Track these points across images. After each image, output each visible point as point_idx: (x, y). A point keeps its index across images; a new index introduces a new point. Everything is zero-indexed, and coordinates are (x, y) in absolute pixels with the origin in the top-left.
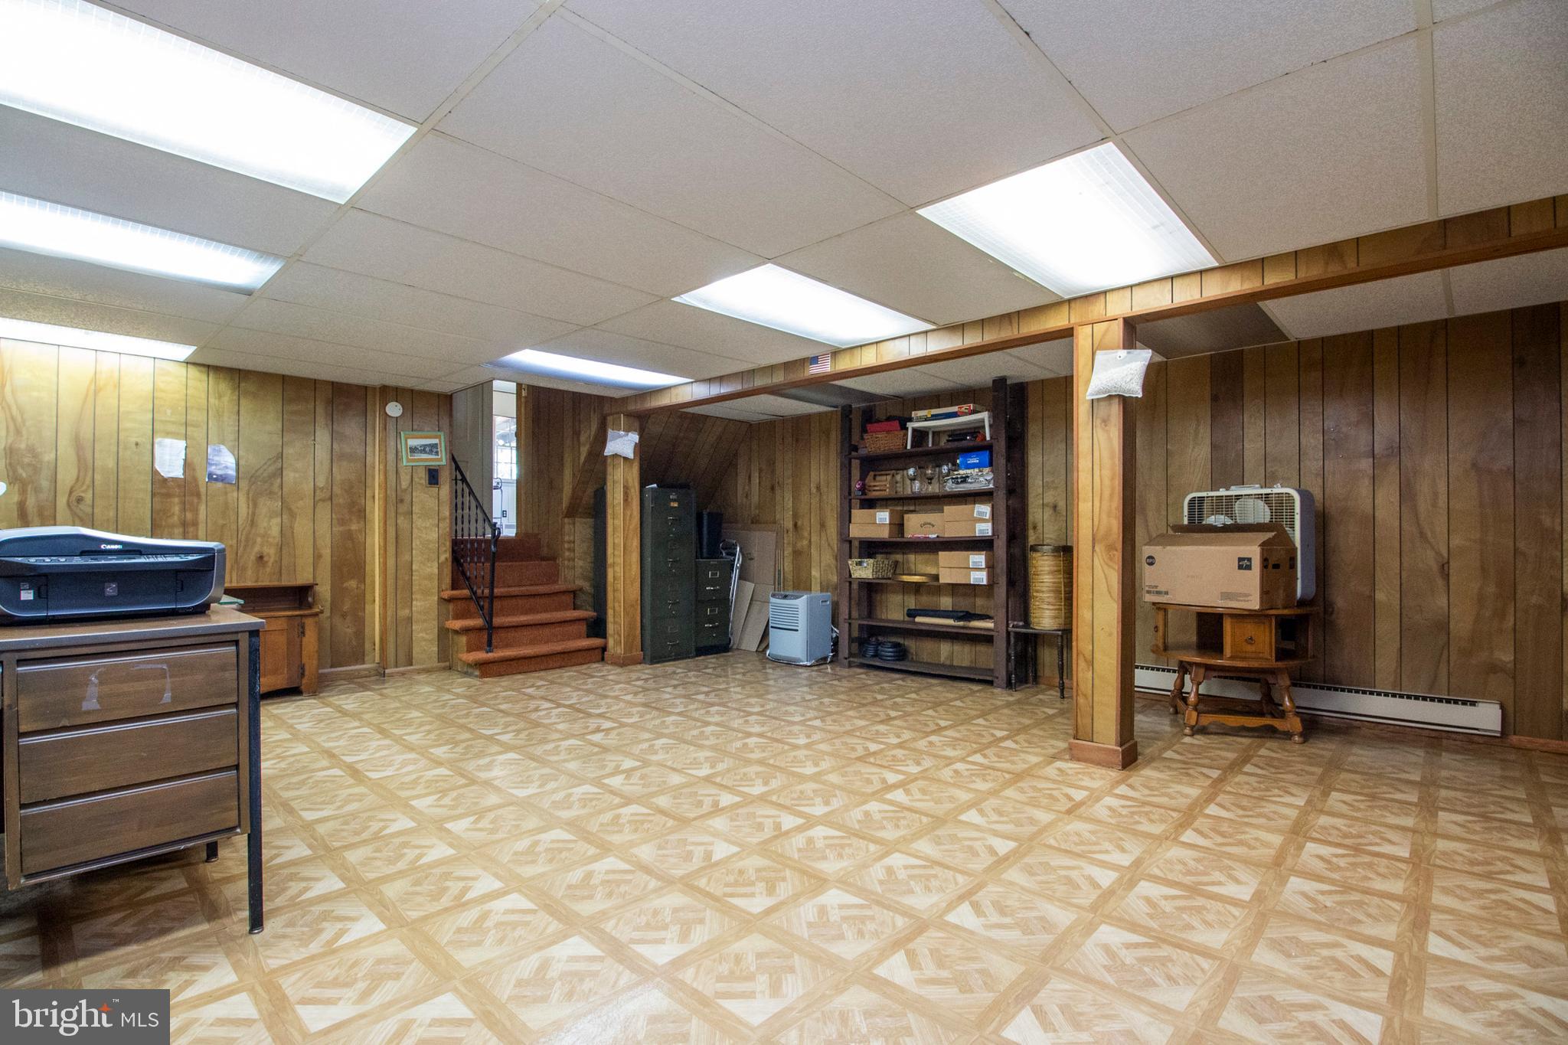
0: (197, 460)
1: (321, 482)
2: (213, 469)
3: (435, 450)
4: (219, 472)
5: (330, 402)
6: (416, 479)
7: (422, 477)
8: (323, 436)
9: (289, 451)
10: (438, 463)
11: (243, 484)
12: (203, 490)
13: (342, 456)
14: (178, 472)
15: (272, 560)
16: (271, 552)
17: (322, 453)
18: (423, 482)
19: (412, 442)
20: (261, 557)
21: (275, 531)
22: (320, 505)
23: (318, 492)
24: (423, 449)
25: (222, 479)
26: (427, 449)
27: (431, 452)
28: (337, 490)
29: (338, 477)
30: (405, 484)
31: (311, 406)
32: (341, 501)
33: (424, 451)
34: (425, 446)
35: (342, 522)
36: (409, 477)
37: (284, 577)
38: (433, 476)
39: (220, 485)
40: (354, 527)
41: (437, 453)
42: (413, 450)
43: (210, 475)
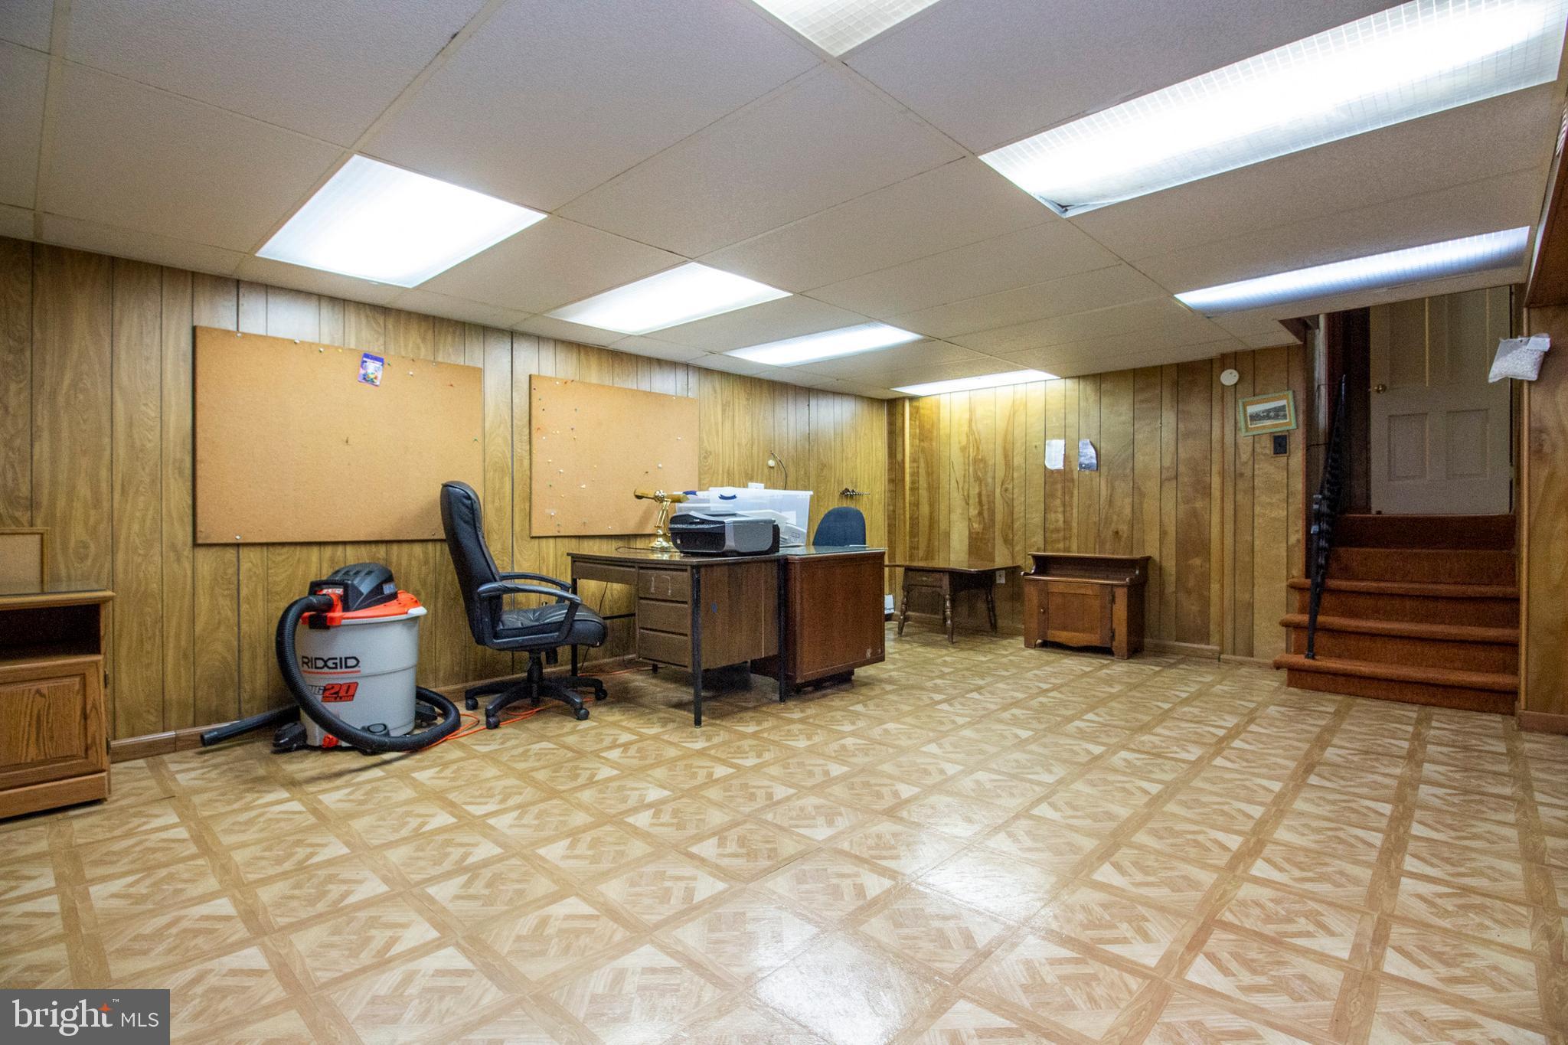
0: (1073, 453)
1: (1167, 461)
2: (1082, 459)
3: (1282, 413)
4: (1087, 462)
5: (1176, 384)
6: (1258, 450)
7: (1268, 446)
8: (1169, 417)
9: (1139, 437)
10: (1288, 428)
11: (1104, 469)
12: (1076, 476)
13: (1188, 435)
14: (1060, 466)
15: (1125, 536)
16: (1124, 528)
17: (1168, 434)
18: (1267, 451)
19: (1252, 409)
20: (1117, 533)
21: (1128, 511)
22: (1166, 484)
23: (1164, 471)
24: (1267, 415)
25: (1088, 467)
26: (1272, 414)
27: (1277, 417)
28: (1182, 469)
29: (1182, 454)
30: (1245, 456)
31: (1158, 392)
32: (1186, 480)
33: (1268, 417)
34: (1269, 411)
35: (1187, 501)
36: (1250, 449)
37: (1135, 551)
38: (1280, 444)
39: (1087, 472)
40: (1198, 505)
41: (1285, 416)
42: (1255, 417)
43: (1080, 465)
